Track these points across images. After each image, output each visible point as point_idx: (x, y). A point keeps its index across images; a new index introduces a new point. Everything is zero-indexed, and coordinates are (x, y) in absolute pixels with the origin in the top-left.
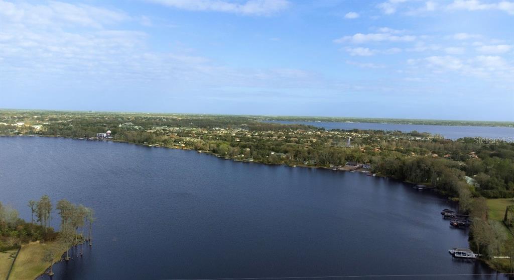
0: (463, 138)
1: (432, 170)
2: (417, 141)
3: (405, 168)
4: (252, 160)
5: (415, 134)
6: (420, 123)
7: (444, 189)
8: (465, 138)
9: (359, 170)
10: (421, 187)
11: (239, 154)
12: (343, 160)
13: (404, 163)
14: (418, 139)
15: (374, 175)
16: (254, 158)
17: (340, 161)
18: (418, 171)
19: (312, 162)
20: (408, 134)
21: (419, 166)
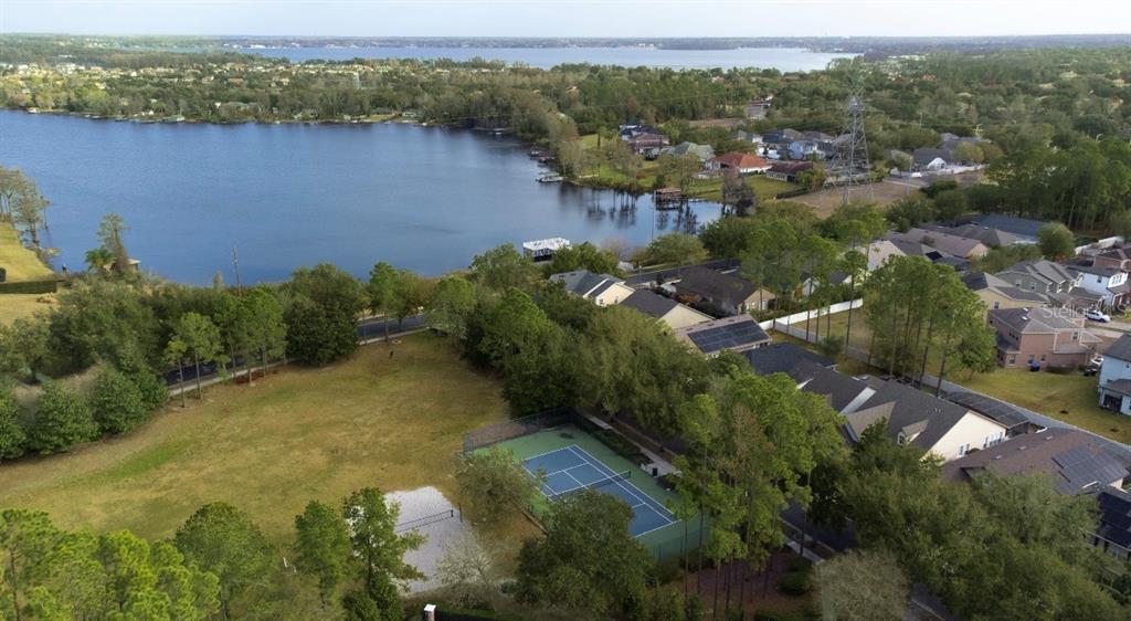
0: (560, 65)
1: (514, 105)
2: (484, 73)
3: (472, 108)
4: (183, 119)
5: (477, 64)
6: (483, 44)
7: (531, 131)
8: (563, 65)
9: (397, 121)
10: (498, 131)
11: (144, 110)
12: (367, 106)
13: (470, 101)
14: (484, 70)
15: (424, 124)
16: (183, 114)
17: (362, 107)
18: (493, 109)
19: (309, 112)
20: (465, 65)
21: (494, 102)
